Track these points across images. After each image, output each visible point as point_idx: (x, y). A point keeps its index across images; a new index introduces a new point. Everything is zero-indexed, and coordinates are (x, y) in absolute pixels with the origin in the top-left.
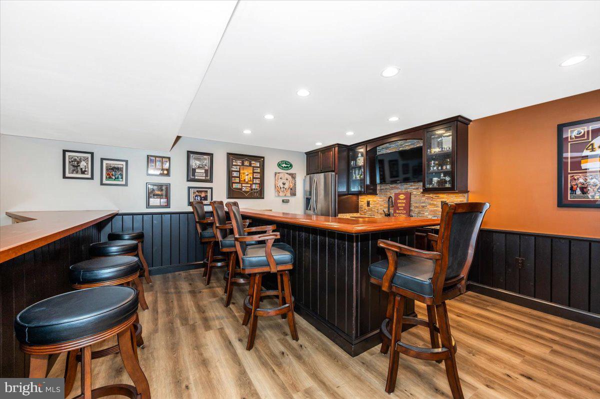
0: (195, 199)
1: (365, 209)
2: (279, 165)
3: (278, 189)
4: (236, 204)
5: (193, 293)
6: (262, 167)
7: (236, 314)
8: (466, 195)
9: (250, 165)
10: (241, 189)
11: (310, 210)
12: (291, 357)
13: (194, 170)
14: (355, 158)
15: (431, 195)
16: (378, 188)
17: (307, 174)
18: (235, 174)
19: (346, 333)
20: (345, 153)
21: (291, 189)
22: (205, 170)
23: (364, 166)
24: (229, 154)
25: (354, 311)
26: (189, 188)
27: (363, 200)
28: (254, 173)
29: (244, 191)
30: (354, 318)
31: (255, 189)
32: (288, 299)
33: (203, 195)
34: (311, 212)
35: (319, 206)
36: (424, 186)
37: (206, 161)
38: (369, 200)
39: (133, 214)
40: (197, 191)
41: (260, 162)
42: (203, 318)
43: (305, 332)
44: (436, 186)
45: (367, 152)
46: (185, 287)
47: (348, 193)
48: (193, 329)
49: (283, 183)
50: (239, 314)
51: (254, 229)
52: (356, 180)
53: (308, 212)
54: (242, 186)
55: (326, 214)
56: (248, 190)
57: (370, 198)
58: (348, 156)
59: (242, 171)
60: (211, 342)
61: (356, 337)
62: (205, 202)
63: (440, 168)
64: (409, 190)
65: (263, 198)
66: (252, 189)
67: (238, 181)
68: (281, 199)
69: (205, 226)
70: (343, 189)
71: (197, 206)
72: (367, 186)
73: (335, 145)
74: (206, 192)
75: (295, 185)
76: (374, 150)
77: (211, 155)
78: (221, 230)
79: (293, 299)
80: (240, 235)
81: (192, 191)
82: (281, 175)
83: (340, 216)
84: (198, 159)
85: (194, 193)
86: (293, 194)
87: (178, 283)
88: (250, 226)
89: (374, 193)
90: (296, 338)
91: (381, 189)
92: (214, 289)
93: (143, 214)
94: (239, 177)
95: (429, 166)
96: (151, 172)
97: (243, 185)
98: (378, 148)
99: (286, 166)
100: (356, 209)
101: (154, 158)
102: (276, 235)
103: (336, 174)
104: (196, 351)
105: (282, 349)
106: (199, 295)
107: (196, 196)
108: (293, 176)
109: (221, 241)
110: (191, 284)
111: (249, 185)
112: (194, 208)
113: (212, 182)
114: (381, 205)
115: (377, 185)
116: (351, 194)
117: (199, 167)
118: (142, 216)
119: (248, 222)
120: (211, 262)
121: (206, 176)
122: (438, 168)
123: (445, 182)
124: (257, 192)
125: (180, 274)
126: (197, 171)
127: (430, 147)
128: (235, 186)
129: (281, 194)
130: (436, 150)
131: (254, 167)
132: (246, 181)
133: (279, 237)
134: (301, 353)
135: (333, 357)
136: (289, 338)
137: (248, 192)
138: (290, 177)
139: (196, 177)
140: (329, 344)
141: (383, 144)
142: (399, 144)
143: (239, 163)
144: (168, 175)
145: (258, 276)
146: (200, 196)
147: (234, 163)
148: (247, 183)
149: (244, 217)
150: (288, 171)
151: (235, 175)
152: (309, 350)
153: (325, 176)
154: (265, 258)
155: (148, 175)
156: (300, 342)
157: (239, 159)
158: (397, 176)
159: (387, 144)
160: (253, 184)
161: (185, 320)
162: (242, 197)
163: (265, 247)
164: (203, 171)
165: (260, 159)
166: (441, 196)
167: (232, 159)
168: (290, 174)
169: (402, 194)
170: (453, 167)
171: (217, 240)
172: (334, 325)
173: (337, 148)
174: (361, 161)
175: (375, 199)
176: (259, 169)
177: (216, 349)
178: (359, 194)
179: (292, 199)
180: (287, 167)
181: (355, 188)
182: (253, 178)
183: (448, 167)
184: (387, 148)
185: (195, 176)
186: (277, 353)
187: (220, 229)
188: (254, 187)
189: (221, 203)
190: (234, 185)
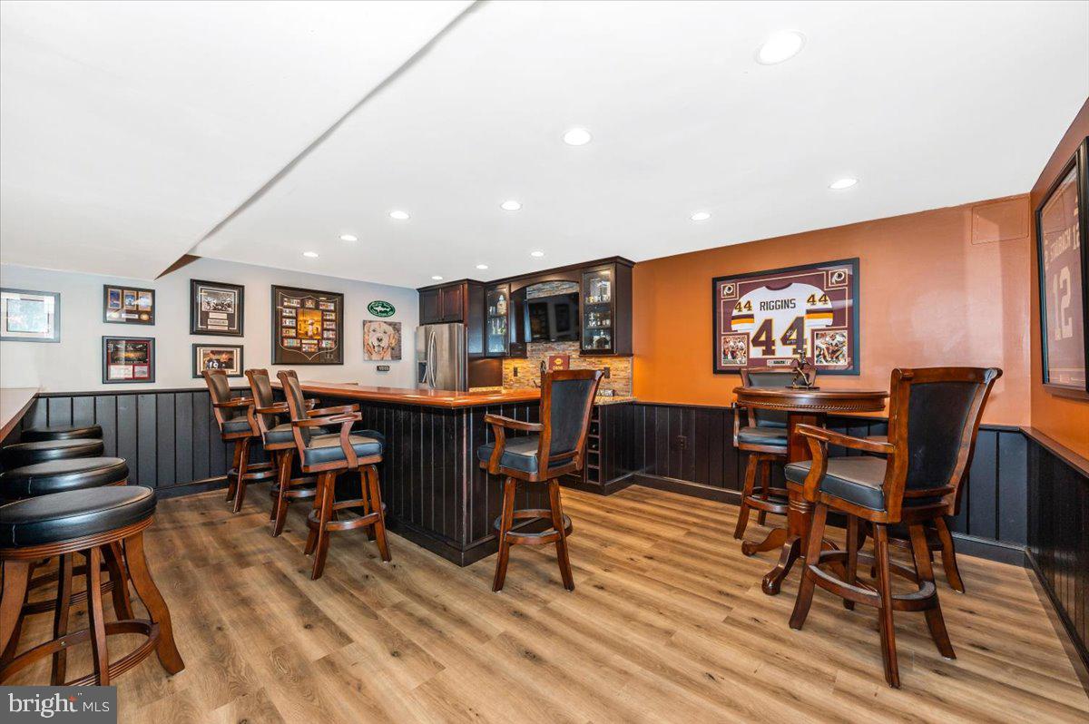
0: (208, 366)
1: (511, 380)
2: (371, 308)
3: (368, 350)
4: (293, 374)
5: (210, 525)
6: (340, 311)
7: (294, 544)
8: (630, 359)
9: (317, 307)
10: (300, 349)
11: (425, 382)
12: (378, 579)
13: (206, 315)
14: (495, 303)
15: (593, 360)
16: (529, 348)
17: (421, 324)
18: (288, 322)
19: (456, 539)
20: (481, 294)
21: (393, 349)
22: (228, 314)
23: (507, 315)
24: (275, 288)
25: (465, 509)
26: (195, 347)
27: (509, 366)
28: (323, 320)
29: (305, 352)
30: (464, 519)
31: (327, 349)
32: (375, 506)
33: (224, 357)
34: (426, 386)
35: (440, 376)
36: (581, 347)
37: (231, 297)
38: (517, 366)
39: (72, 396)
40: (212, 352)
41: (335, 302)
42: (235, 554)
43: (402, 551)
44: (595, 347)
45: (511, 294)
46: (192, 518)
47: (486, 355)
48: (219, 568)
49: (378, 339)
50: (298, 544)
51: (323, 411)
52: (497, 337)
53: (423, 386)
54: (301, 344)
55: (450, 388)
56: (313, 350)
57: (518, 363)
58: (485, 297)
59: (301, 318)
60: (254, 580)
61: (468, 542)
62: (229, 372)
63: (599, 323)
64: (567, 352)
65: (342, 364)
66: (320, 349)
67: (294, 335)
68: (374, 365)
69: (231, 413)
70: (476, 348)
71: (215, 378)
72: (511, 345)
73: (464, 280)
74: (232, 352)
75: (399, 341)
76: (522, 292)
77: (241, 288)
78: (265, 415)
79: (384, 506)
80: (300, 417)
81: (201, 351)
82: (374, 326)
83: (472, 390)
84: (215, 295)
85: (205, 355)
86: (397, 356)
87: (177, 514)
88: (317, 407)
89: (523, 356)
90: (386, 557)
91: (532, 351)
92: (252, 516)
93: (95, 395)
94: (296, 328)
95: (587, 319)
96: (113, 315)
97: (303, 341)
98: (528, 289)
99: (383, 309)
100: (498, 380)
101: (120, 291)
102: (356, 416)
103: (465, 326)
104: (228, 593)
105: (366, 572)
106: (221, 527)
107: (209, 361)
108: (396, 327)
109: (265, 434)
110: (202, 514)
111: (316, 342)
112: (210, 381)
113: (242, 336)
114: (532, 374)
115: (526, 344)
116: (488, 358)
117: (215, 309)
118: (93, 398)
119: (313, 402)
120: (243, 473)
121: (231, 324)
122: (597, 323)
123: (606, 342)
124: (331, 353)
125: (177, 501)
126: (211, 315)
127: (588, 294)
128: (287, 343)
129: (375, 357)
130: (594, 299)
131: (323, 311)
132: (310, 334)
133: (360, 418)
134: (394, 572)
135: (436, 571)
136: (378, 561)
137: (313, 353)
138: (390, 329)
139: (210, 327)
140: (433, 558)
141: (533, 285)
142: (554, 285)
143: (295, 303)
144: (151, 322)
145: (329, 476)
146: (218, 361)
147: (286, 304)
148: (311, 338)
149: (308, 395)
150: (387, 319)
151: (287, 324)
152: (405, 568)
153: (450, 327)
154: (339, 450)
155: (105, 321)
156: (392, 562)
157: (295, 296)
158: (567, 329)
159: (540, 285)
160: (323, 339)
161: (201, 560)
162: (303, 361)
163: (339, 436)
164: (225, 316)
165: (337, 298)
166: (604, 360)
167: (283, 297)
168: (390, 324)
169: (560, 357)
170: (612, 323)
171: (257, 434)
172: (442, 535)
173: (466, 286)
174: (502, 306)
175: (525, 365)
176: (333, 314)
177: (261, 586)
178: (501, 357)
179: (393, 365)
180: (386, 312)
181: (496, 348)
182: (323, 330)
183: (608, 322)
184: (539, 290)
185: (207, 325)
186: (357, 576)
187: (263, 414)
188: (324, 345)
189: (264, 372)
190: (285, 341)
